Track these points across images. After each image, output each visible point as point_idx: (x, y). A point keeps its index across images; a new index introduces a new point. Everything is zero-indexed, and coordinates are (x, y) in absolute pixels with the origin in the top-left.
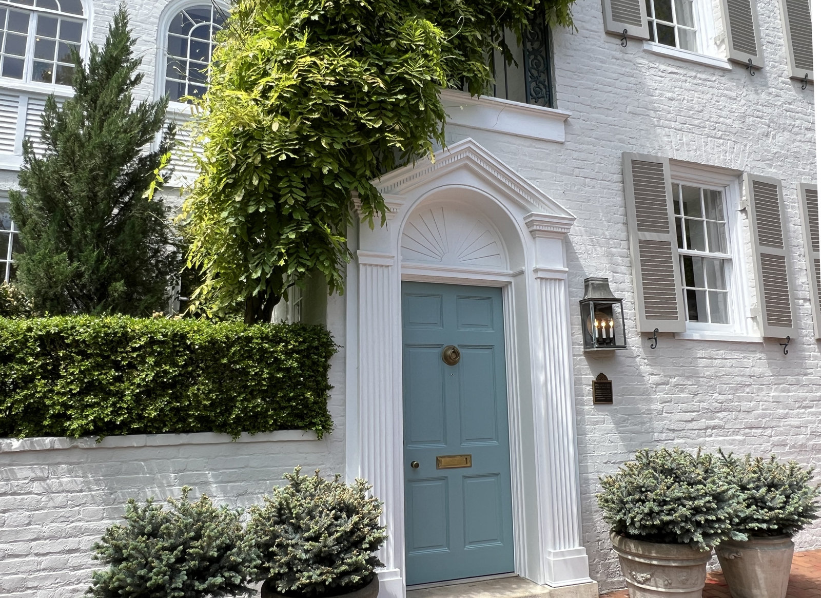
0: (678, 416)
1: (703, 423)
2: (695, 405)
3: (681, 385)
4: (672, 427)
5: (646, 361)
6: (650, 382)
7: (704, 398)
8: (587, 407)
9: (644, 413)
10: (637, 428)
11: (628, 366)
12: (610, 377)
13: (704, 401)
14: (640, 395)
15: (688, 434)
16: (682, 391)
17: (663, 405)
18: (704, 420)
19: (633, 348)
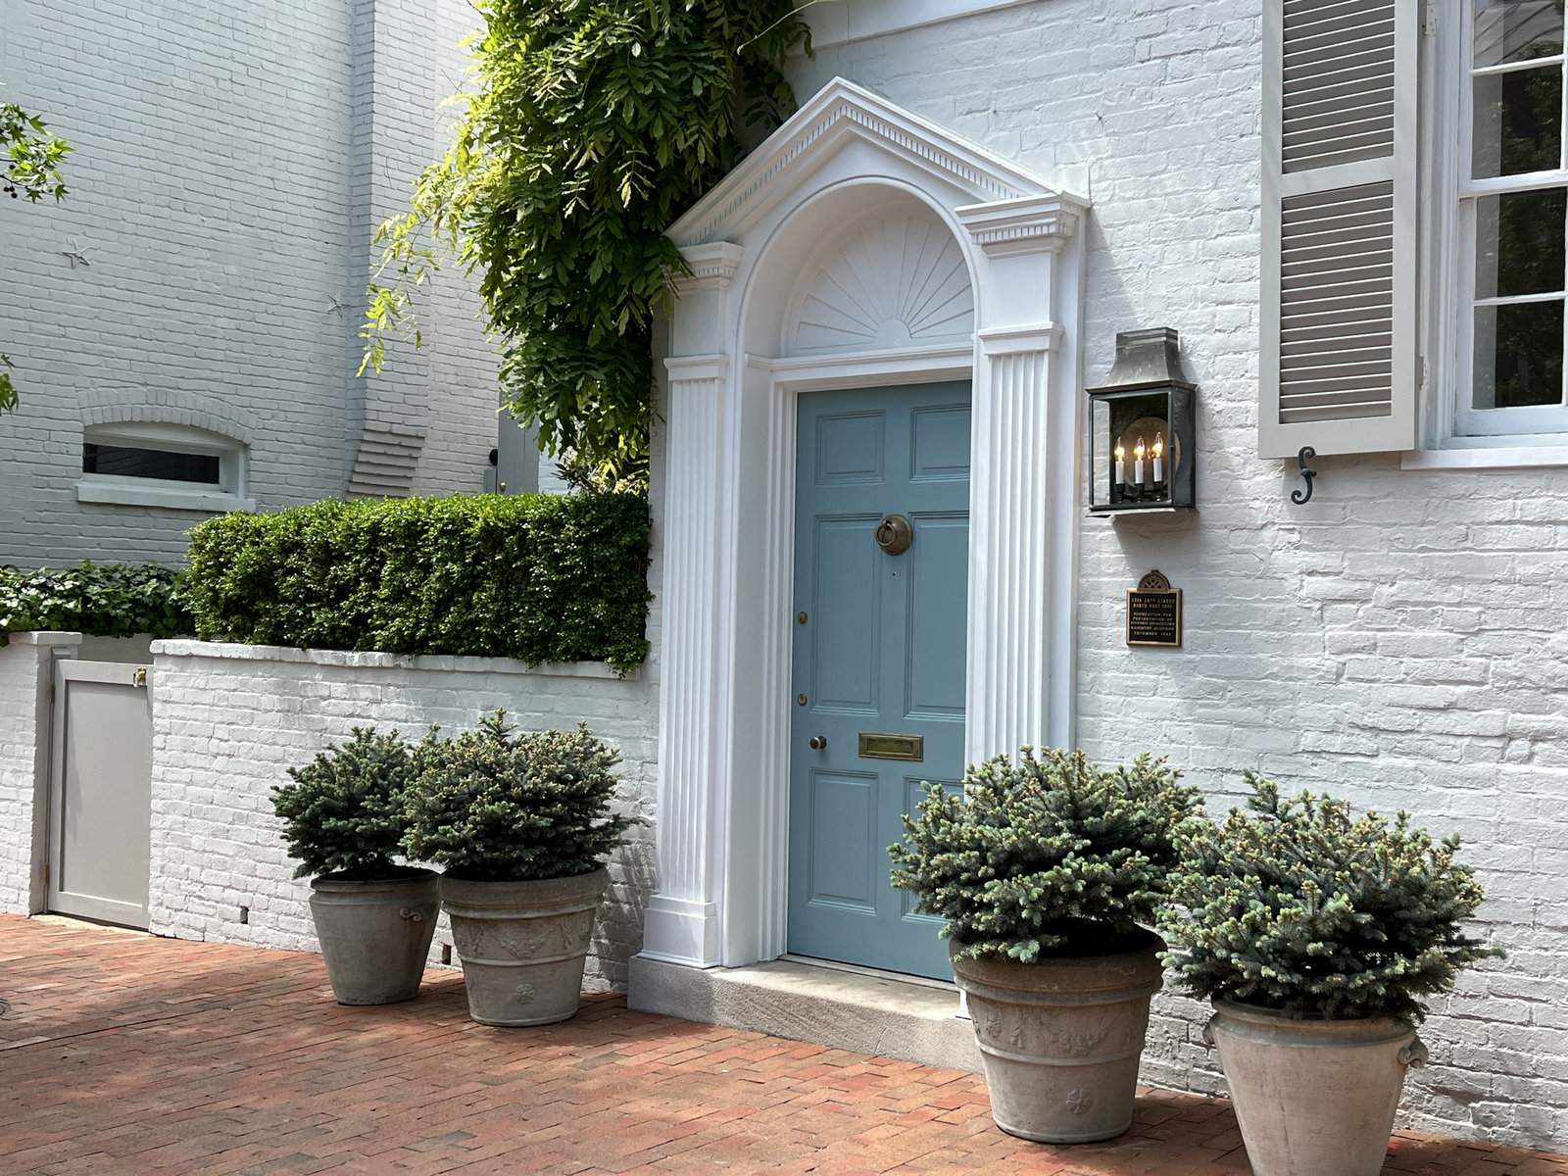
0: (1395, 693)
1: (1494, 718)
2: (1470, 663)
3: (1416, 604)
4: (1368, 721)
5: (1295, 537)
6: (1303, 593)
7: (1506, 645)
8: (1112, 653)
9: (1275, 676)
10: (1255, 713)
11: (1234, 552)
12: (1177, 581)
13: (1506, 655)
14: (1267, 628)
15: (1430, 745)
16: (1419, 622)
17: (1342, 659)
18: (1499, 712)
19: (1257, 504)
